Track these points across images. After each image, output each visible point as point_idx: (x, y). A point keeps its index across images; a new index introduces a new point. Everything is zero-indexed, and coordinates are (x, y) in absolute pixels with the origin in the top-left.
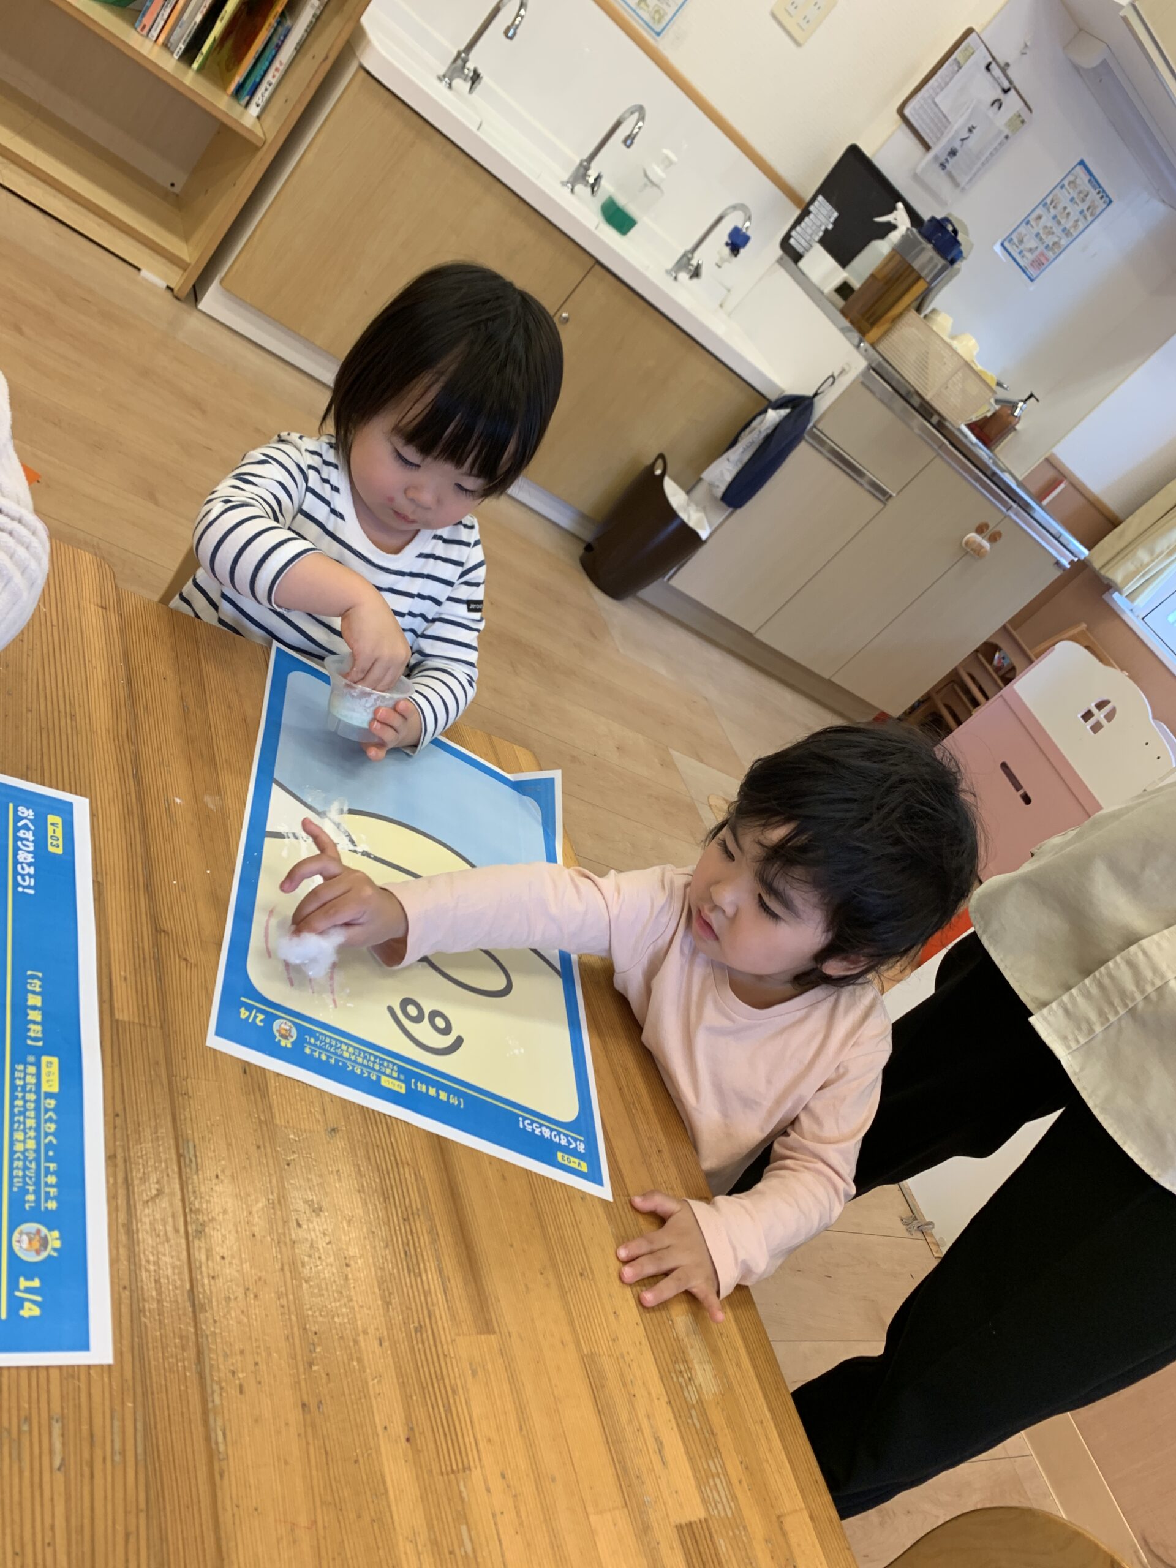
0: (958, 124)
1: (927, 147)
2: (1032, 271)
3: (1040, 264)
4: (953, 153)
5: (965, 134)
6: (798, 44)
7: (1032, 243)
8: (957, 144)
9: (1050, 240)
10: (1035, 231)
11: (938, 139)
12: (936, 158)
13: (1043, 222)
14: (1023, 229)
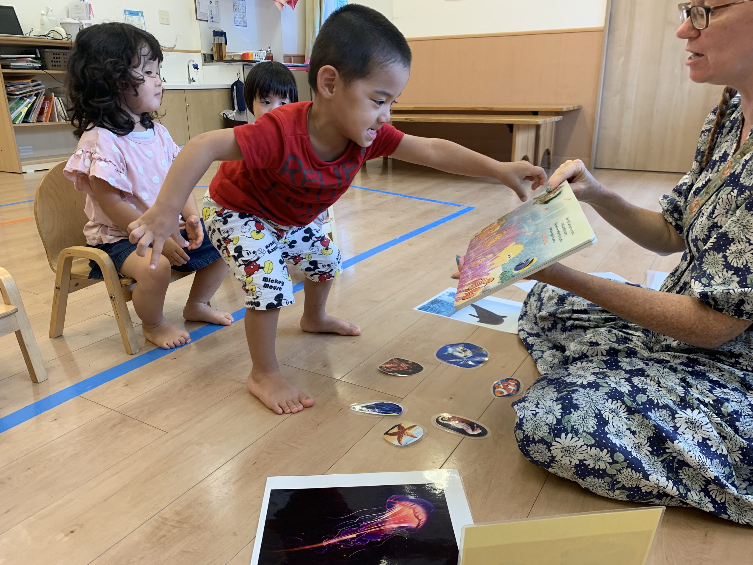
0: (208, 12)
1: (207, 21)
2: (245, 25)
3: (245, 22)
4: (212, 18)
5: (211, 13)
6: (169, 25)
7: (239, 20)
8: (211, 16)
9: (242, 16)
10: (238, 18)
11: (208, 18)
12: (210, 21)
13: (237, 15)
14: (236, 19)
